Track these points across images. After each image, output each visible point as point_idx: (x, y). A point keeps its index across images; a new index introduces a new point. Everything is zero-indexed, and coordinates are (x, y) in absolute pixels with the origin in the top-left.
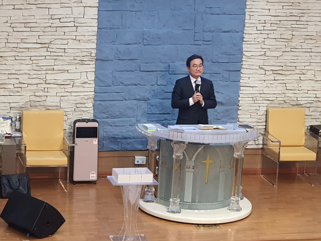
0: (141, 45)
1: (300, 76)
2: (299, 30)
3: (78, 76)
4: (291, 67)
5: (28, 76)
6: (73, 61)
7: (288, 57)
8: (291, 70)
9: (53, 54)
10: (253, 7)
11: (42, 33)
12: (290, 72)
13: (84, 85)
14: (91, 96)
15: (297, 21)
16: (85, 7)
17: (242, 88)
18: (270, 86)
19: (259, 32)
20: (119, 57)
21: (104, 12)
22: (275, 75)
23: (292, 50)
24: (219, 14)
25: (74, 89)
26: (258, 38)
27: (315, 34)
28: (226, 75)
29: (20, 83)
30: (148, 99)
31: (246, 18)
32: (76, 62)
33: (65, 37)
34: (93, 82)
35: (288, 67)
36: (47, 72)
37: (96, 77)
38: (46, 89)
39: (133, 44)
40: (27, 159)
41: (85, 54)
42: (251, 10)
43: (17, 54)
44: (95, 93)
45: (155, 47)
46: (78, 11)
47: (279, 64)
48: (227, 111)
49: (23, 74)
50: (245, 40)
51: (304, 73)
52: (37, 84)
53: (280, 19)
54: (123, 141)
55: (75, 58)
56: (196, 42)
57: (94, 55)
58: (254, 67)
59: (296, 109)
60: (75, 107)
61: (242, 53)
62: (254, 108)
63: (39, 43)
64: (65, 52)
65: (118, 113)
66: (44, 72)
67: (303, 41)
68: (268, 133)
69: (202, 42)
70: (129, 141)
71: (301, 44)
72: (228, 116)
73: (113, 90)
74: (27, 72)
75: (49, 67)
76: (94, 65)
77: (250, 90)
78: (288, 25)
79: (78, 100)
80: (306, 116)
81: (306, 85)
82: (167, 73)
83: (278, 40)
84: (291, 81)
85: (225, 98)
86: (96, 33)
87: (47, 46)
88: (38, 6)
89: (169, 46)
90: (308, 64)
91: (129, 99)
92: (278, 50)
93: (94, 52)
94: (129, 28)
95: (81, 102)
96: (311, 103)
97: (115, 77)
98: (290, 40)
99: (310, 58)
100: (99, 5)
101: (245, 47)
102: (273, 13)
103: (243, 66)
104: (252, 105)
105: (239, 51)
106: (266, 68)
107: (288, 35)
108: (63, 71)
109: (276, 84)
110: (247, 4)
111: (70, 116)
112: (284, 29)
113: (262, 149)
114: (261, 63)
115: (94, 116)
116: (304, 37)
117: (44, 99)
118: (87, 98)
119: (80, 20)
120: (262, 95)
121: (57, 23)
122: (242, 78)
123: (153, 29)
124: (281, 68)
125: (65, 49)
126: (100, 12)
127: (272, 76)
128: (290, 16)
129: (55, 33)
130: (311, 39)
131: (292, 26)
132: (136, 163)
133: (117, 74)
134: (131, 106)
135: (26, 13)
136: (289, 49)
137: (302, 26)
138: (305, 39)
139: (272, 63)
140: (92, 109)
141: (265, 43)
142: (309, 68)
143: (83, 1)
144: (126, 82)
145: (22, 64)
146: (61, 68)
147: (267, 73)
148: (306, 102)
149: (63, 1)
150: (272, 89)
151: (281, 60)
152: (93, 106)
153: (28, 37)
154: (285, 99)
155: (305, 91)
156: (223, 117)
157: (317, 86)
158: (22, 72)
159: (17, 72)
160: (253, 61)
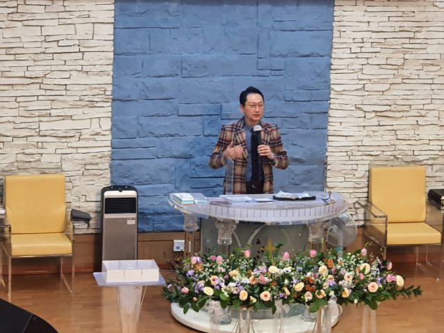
0: (179, 77)
1: (417, 119)
2: (414, 51)
3: (86, 124)
4: (403, 107)
5: (13, 125)
6: (79, 103)
7: (399, 91)
8: (404, 111)
9: (49, 93)
10: (345, 19)
11: (32, 63)
12: (401, 114)
13: (95, 137)
14: (106, 154)
15: (410, 38)
16: (94, 23)
17: (330, 138)
18: (372, 135)
19: (354, 56)
20: (146, 95)
21: (123, 30)
22: (380, 119)
23: (404, 81)
24: (294, 31)
25: (82, 143)
26: (352, 64)
27: (438, 57)
28: (306, 119)
30: (191, 157)
31: (334, 35)
32: (83, 103)
33: (65, 68)
34: (109, 133)
35: (398, 107)
36: (41, 119)
37: (113, 125)
38: (40, 144)
39: (168, 76)
40: (13, 246)
41: (96, 91)
42: (342, 24)
44: (113, 148)
45: (200, 80)
46: (83, 30)
47: (385, 102)
48: (309, 172)
49: (5, 122)
50: (332, 67)
51: (423, 114)
52: (27, 137)
53: (385, 35)
54: (155, 218)
55: (82, 98)
56: (261, 72)
57: (109, 93)
58: (348, 107)
59: (412, 167)
60: (83, 169)
61: (329, 88)
62: (350, 167)
63: (28, 78)
64: (66, 89)
65: (147, 177)
66: (37, 119)
67: (420, 67)
68: (371, 203)
69: (269, 71)
70: (164, 217)
71: (417, 72)
72: (310, 179)
73: (139, 144)
74: (11, 119)
75: (43, 112)
76: (110, 108)
77: (344, 142)
78: (397, 45)
79: (88, 158)
80: (427, 178)
81: (426, 133)
82: (219, 118)
83: (383, 66)
84: (403, 127)
85: (306, 153)
86: (111, 62)
87: (40, 81)
88: (26, 23)
89: (221, 78)
90: (429, 101)
91: (163, 157)
92: (384, 81)
93: (110, 88)
94: (160, 52)
95: (92, 161)
96: (434, 159)
97: (141, 125)
98: (401, 67)
99: (431, 92)
100: (115, 20)
101: (334, 78)
102: (374, 27)
103: (332, 106)
104: (346, 163)
105: (325, 84)
106: (366, 108)
107: (397, 59)
108: (64, 117)
109: (382, 132)
110: (334, 15)
111: (76, 183)
112: (391, 51)
113: (363, 226)
114: (357, 100)
115: (112, 182)
116: (422, 62)
117: (37, 158)
118: (100, 156)
119: (87, 43)
120: (361, 149)
121: (53, 48)
122: (330, 124)
123: (196, 54)
124: (388, 108)
125: (66, 85)
126: (118, 29)
127: (376, 119)
128: (400, 31)
129: (51, 62)
130: (432, 65)
131: (404, 46)
132: (175, 250)
133: (144, 121)
134: (165, 166)
135: (8, 33)
136: (399, 80)
137: (418, 46)
138: (424, 65)
139: (374, 101)
140: (108, 171)
141: (364, 72)
142: (431, 107)
143: (92, 14)
144: (157, 132)
145: (3, 108)
146: (60, 112)
147: (368, 115)
148: (427, 157)
149: (61, 15)
150: (375, 138)
151: (388, 95)
152: (110, 167)
153: (12, 69)
154: (396, 153)
155: (425, 142)
156: (303, 181)
157: (442, 133)
158: (4, 120)
160: (347, 98)
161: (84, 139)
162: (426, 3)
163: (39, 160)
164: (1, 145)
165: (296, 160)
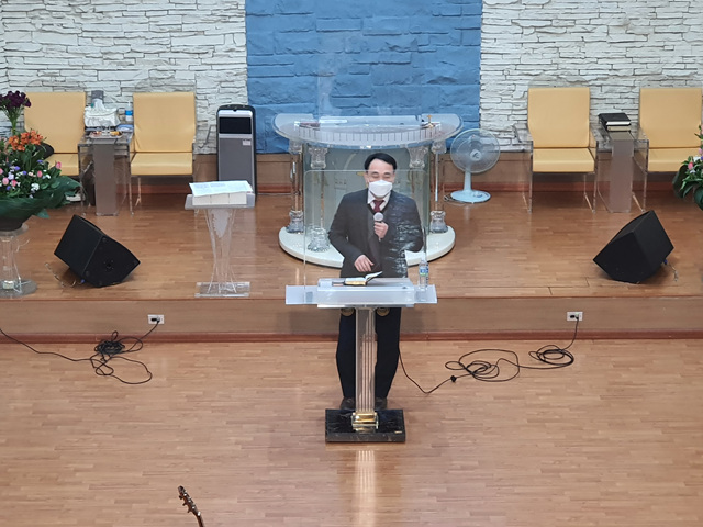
1: (583, 35)
3: (219, 39)
4: (566, 22)
5: (143, 41)
6: (211, 18)
7: (560, 4)
8: (567, 27)
9: (179, 7)
12: (564, 30)
13: (229, 53)
14: (242, 71)
17: (483, 56)
18: (531, 52)
20: (281, 10)
22: (540, 35)
25: (216, 60)
28: (456, 35)
29: (132, 51)
30: (333, 75)
32: (215, 18)
34: (244, 49)
35: (561, 22)
36: (173, 34)
37: (248, 41)
38: (173, 61)
41: (228, 6)
43: (124, 8)
44: (248, 65)
47: (545, 17)
48: (461, 92)
49: (136, 37)
51: (590, 30)
52: (158, 53)
55: (214, 12)
57: (243, 7)
58: (504, 22)
59: (578, 88)
60: (218, 87)
61: (482, 1)
62: (507, 87)
64: (197, 4)
65: (285, 96)
66: (168, 34)
72: (463, 100)
73: (276, 61)
74: (142, 34)
75: (175, 27)
76: (244, 23)
77: (499, 60)
79: (223, 75)
80: (596, 101)
81: (593, 50)
82: (361, 33)
84: (567, 44)
85: (457, 72)
90: (596, 15)
91: (303, 75)
93: (243, 2)
95: (228, 78)
96: (603, 79)
97: (277, 41)
99: (599, 5)
103: (484, 22)
104: (503, 82)
106: (523, 23)
108: (197, 33)
109: (542, 49)
111: (211, 101)
113: (523, 151)
114: (513, 15)
115: (249, 100)
117: (170, 75)
118: (235, 73)
120: (519, 67)
122: (483, 40)
124: (549, 23)
127: (535, 35)
133: (280, 36)
134: (305, 84)
139: (532, 16)
140: (245, 89)
142: (599, 21)
144: (294, 50)
145: (133, 23)
146: (193, 27)
147: (526, 31)
148: (595, 77)
150: (536, 56)
151: (548, 9)
152: (247, 84)
154: (559, 72)
155: (592, 60)
156: (455, 101)
157: (613, 50)
158: (134, 35)
159: (127, 35)
160: (501, 12)
161: (217, 56)
163: (172, 77)
164: (133, 61)
165: (446, 79)
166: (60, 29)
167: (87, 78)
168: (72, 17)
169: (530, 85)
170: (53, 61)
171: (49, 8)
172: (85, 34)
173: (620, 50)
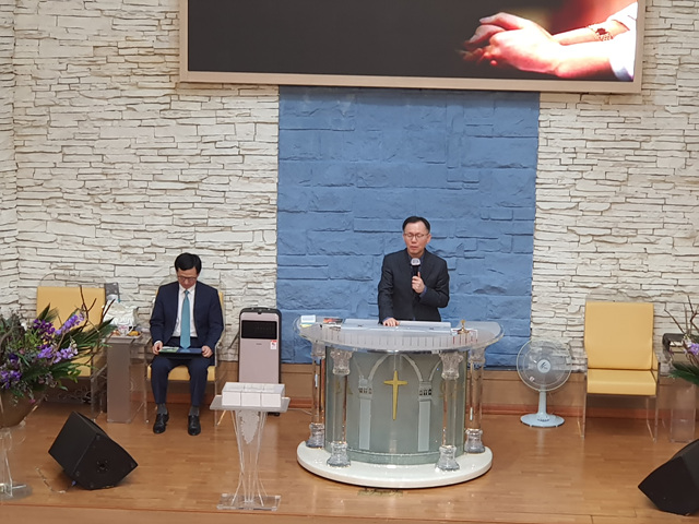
0: (354, 187)
1: (646, 246)
2: (640, 165)
3: (248, 236)
4: (627, 231)
5: (165, 235)
6: (239, 213)
7: (621, 212)
8: (628, 236)
9: (205, 200)
10: (552, 124)
11: (187, 166)
12: (625, 239)
13: (258, 251)
14: (271, 271)
15: (635, 149)
16: (256, 123)
17: (536, 265)
18: (588, 263)
19: (565, 168)
20: (316, 207)
21: (290, 131)
22: (598, 244)
23: (628, 200)
24: (490, 137)
25: (243, 258)
26: (563, 178)
27: (671, 172)
28: (506, 241)
29: (152, 245)
30: (369, 279)
31: (540, 144)
32: (244, 213)
33: (224, 172)
34: (274, 247)
35: (622, 231)
36: (197, 229)
37: (279, 239)
39: (341, 186)
41: (258, 200)
42: (548, 130)
43: (147, 199)
44: (278, 265)
45: (379, 191)
46: (244, 130)
47: (604, 225)
48: (511, 303)
49: (157, 231)
50: (537, 181)
51: (653, 241)
52: (181, 248)
53: (603, 145)
55: (243, 206)
56: (451, 185)
57: (274, 203)
58: (558, 229)
59: (640, 303)
60: (245, 288)
61: (535, 205)
62: (561, 300)
63: (182, 182)
64: (224, 197)
65: (317, 301)
66: (192, 229)
67: (648, 184)
69: (461, 183)
71: (646, 190)
72: (513, 312)
73: (308, 262)
74: (164, 228)
75: (200, 222)
76: (275, 220)
77: (553, 269)
78: (618, 157)
79: (250, 276)
80: (658, 318)
81: (657, 263)
83: (601, 182)
84: (628, 255)
85: (507, 281)
86: (275, 167)
87: (196, 186)
89: (404, 190)
90: (661, 226)
91: (337, 278)
92: (603, 199)
93: (274, 197)
94: (333, 158)
95: (255, 279)
96: (667, 295)
97: (310, 240)
98: (623, 183)
99: (663, 215)
100: (279, 120)
101: (540, 193)
102: (589, 135)
103: (537, 227)
104: (557, 295)
105: (529, 201)
106: (579, 231)
107: (619, 173)
108: (223, 228)
109: (601, 260)
110: (540, 119)
111: (237, 303)
112: (611, 164)
113: (579, 372)
114: (570, 221)
115: (278, 303)
116: (650, 177)
118: (263, 273)
119: (247, 145)
120: (575, 279)
121: (211, 149)
122: (536, 247)
123: (375, 161)
124: (608, 231)
125: (225, 192)
126: (282, 131)
127: (593, 244)
128: (622, 140)
129: (208, 166)
130: (664, 181)
131: (627, 158)
133: (314, 235)
134: (339, 289)
135: (160, 133)
136: (622, 199)
137: (645, 159)
138: (652, 181)
139: (590, 223)
140: (274, 292)
141: (577, 187)
142: (663, 232)
143: (252, 113)
144: (329, 250)
145: (156, 215)
146: (219, 222)
147: (583, 240)
148: (658, 293)
149: (220, 113)
150: (593, 267)
151: (607, 217)
152: (276, 286)
153: (164, 172)
154: (619, 286)
155: (655, 274)
156: (503, 314)
157: (679, 264)
158: (155, 228)
159: (148, 228)
160: (556, 218)
161: (245, 253)
162: (655, 108)
164: (153, 257)
165: (494, 288)
166: (77, 219)
167: (103, 274)
168: (91, 207)
169: (587, 299)
170: (68, 254)
171: (66, 196)
172: (103, 226)
173: (687, 264)
